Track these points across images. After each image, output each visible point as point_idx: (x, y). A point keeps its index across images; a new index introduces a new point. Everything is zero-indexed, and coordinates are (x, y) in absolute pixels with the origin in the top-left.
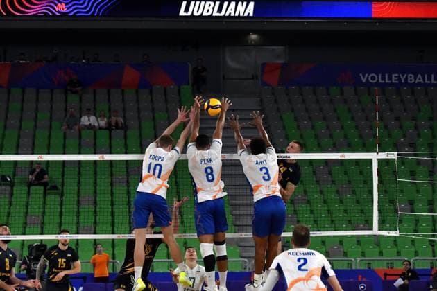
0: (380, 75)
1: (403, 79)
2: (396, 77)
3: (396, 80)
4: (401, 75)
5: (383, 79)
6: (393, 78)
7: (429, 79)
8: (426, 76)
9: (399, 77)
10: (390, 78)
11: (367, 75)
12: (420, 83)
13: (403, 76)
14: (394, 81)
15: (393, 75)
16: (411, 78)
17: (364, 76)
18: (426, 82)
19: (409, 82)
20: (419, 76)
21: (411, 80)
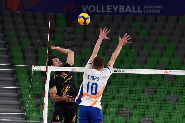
0: (97, 6)
1: (115, 9)
2: (109, 7)
3: (109, 10)
4: (114, 7)
5: (100, 9)
6: (108, 9)
7: (136, 9)
8: (134, 7)
9: (112, 8)
10: (105, 9)
11: (87, 6)
12: (128, 13)
13: (115, 7)
14: (108, 11)
15: (108, 6)
16: (121, 9)
17: (85, 8)
18: (134, 11)
19: (120, 11)
20: (128, 7)
21: (122, 10)
